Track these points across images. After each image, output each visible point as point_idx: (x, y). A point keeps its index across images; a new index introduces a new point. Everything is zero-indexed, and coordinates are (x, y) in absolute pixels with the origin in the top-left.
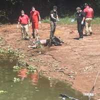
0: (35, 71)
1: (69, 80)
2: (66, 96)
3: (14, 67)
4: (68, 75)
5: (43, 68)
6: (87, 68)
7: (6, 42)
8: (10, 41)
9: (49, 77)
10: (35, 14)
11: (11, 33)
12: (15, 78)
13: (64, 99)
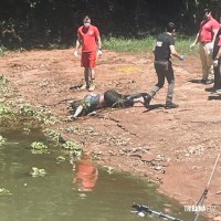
0: (79, 153)
1: (153, 175)
2: (145, 210)
3: (34, 145)
4: (151, 163)
5: (96, 148)
6: (192, 149)
7: (16, 90)
8: (25, 88)
9: (110, 168)
10: (91, 32)
11: (28, 70)
12: (35, 169)
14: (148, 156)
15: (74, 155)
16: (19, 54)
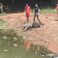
0: (26, 40)
1: (46, 45)
2: (44, 54)
3: (14, 38)
4: (45, 42)
5: (31, 38)
6: (56, 38)
7: (9, 24)
8: (12, 23)
9: (35, 44)
10: (28, 8)
11: (12, 18)
12: (15, 44)
13: (43, 55)
14: (44, 40)
15: (25, 40)
16: (9, 14)
